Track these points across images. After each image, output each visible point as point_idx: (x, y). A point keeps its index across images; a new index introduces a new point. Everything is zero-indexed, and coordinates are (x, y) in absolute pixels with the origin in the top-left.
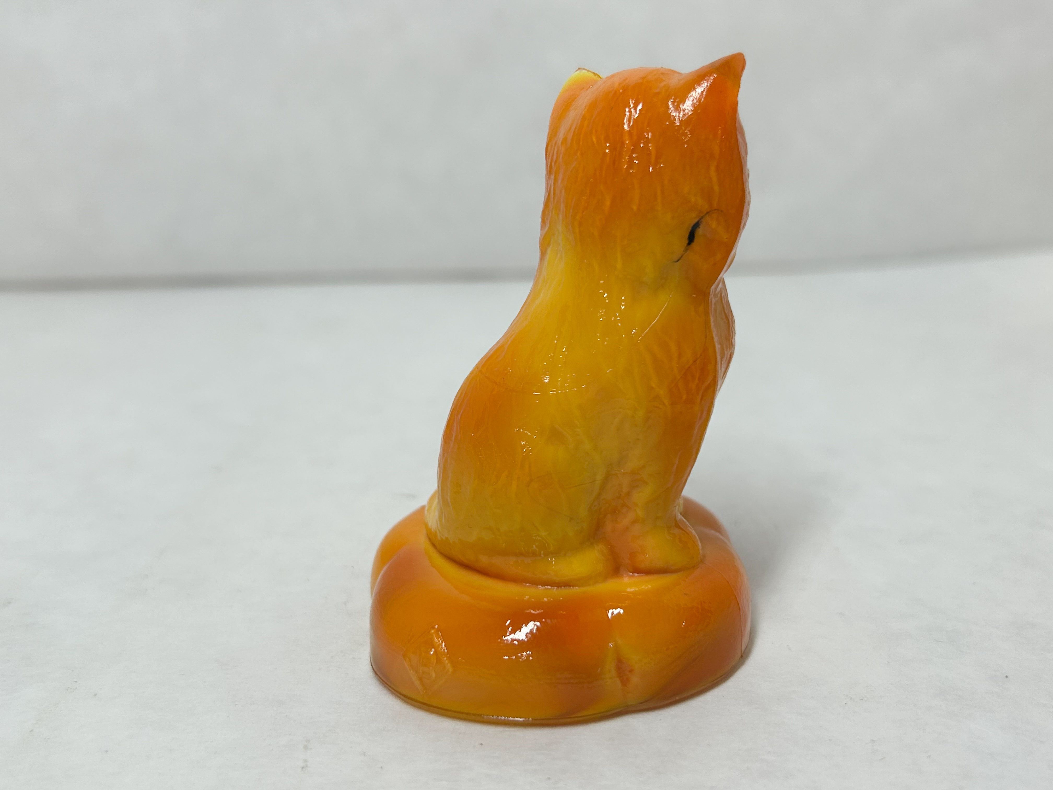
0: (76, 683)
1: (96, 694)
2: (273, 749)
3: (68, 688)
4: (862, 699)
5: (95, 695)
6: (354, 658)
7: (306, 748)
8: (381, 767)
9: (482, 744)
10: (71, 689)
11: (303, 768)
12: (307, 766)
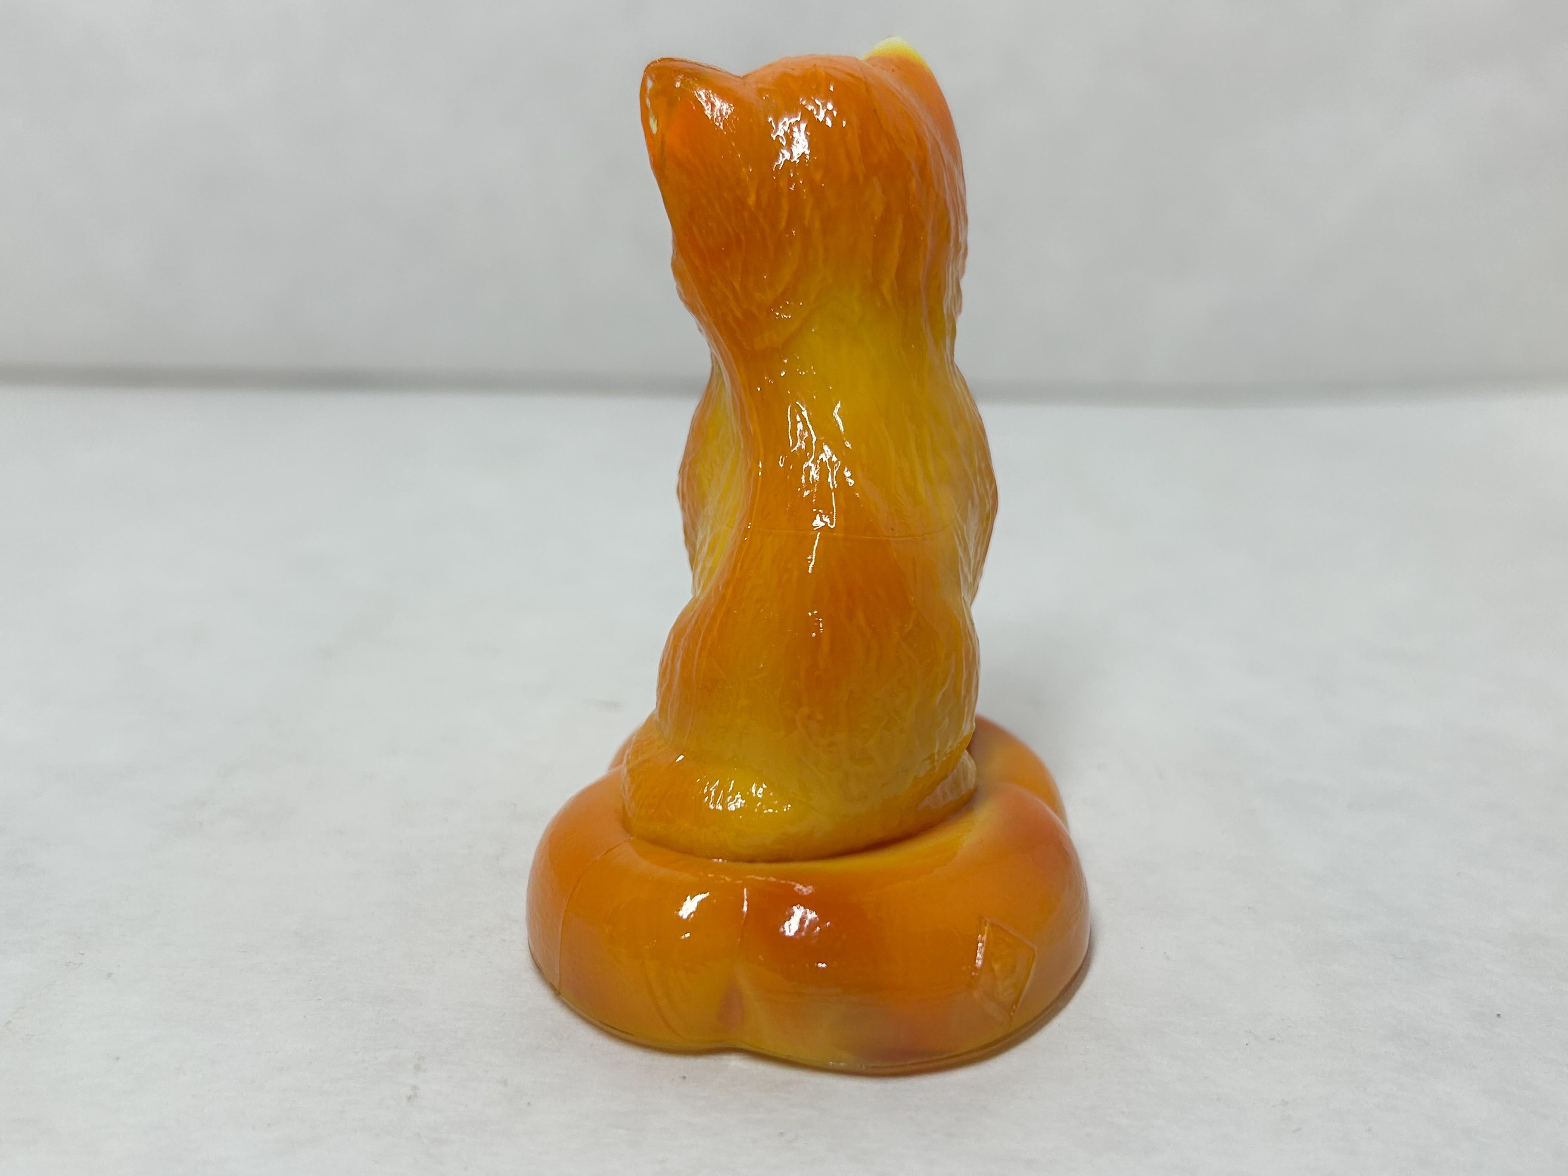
0: (83, 956)
1: (111, 974)
2: (367, 1068)
3: (70, 962)
4: (1273, 1039)
5: (109, 975)
6: (504, 940)
7: (417, 1068)
8: (529, 1103)
9: (684, 1077)
10: (74, 964)
11: (410, 1098)
12: (416, 1095)
